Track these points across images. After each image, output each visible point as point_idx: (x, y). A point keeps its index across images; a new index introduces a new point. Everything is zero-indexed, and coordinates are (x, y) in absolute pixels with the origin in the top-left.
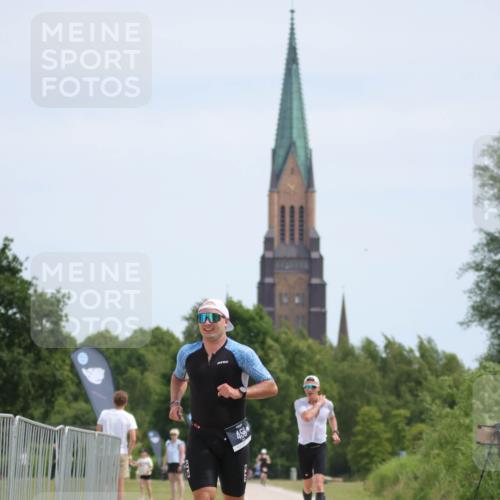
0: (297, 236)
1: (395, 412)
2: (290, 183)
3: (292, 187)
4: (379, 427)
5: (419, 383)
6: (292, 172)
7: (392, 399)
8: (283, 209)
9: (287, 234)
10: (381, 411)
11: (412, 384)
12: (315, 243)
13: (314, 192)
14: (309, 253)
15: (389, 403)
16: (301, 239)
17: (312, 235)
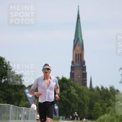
0: (80, 61)
1: (104, 104)
2: (78, 48)
3: (78, 49)
4: (100, 108)
5: (109, 97)
6: (78, 45)
7: (103, 101)
8: (76, 54)
9: (77, 60)
10: (100, 104)
11: (108, 97)
12: (84, 63)
13: (84, 50)
14: (82, 65)
15: (102, 102)
16: (81, 62)
17: (83, 61)
